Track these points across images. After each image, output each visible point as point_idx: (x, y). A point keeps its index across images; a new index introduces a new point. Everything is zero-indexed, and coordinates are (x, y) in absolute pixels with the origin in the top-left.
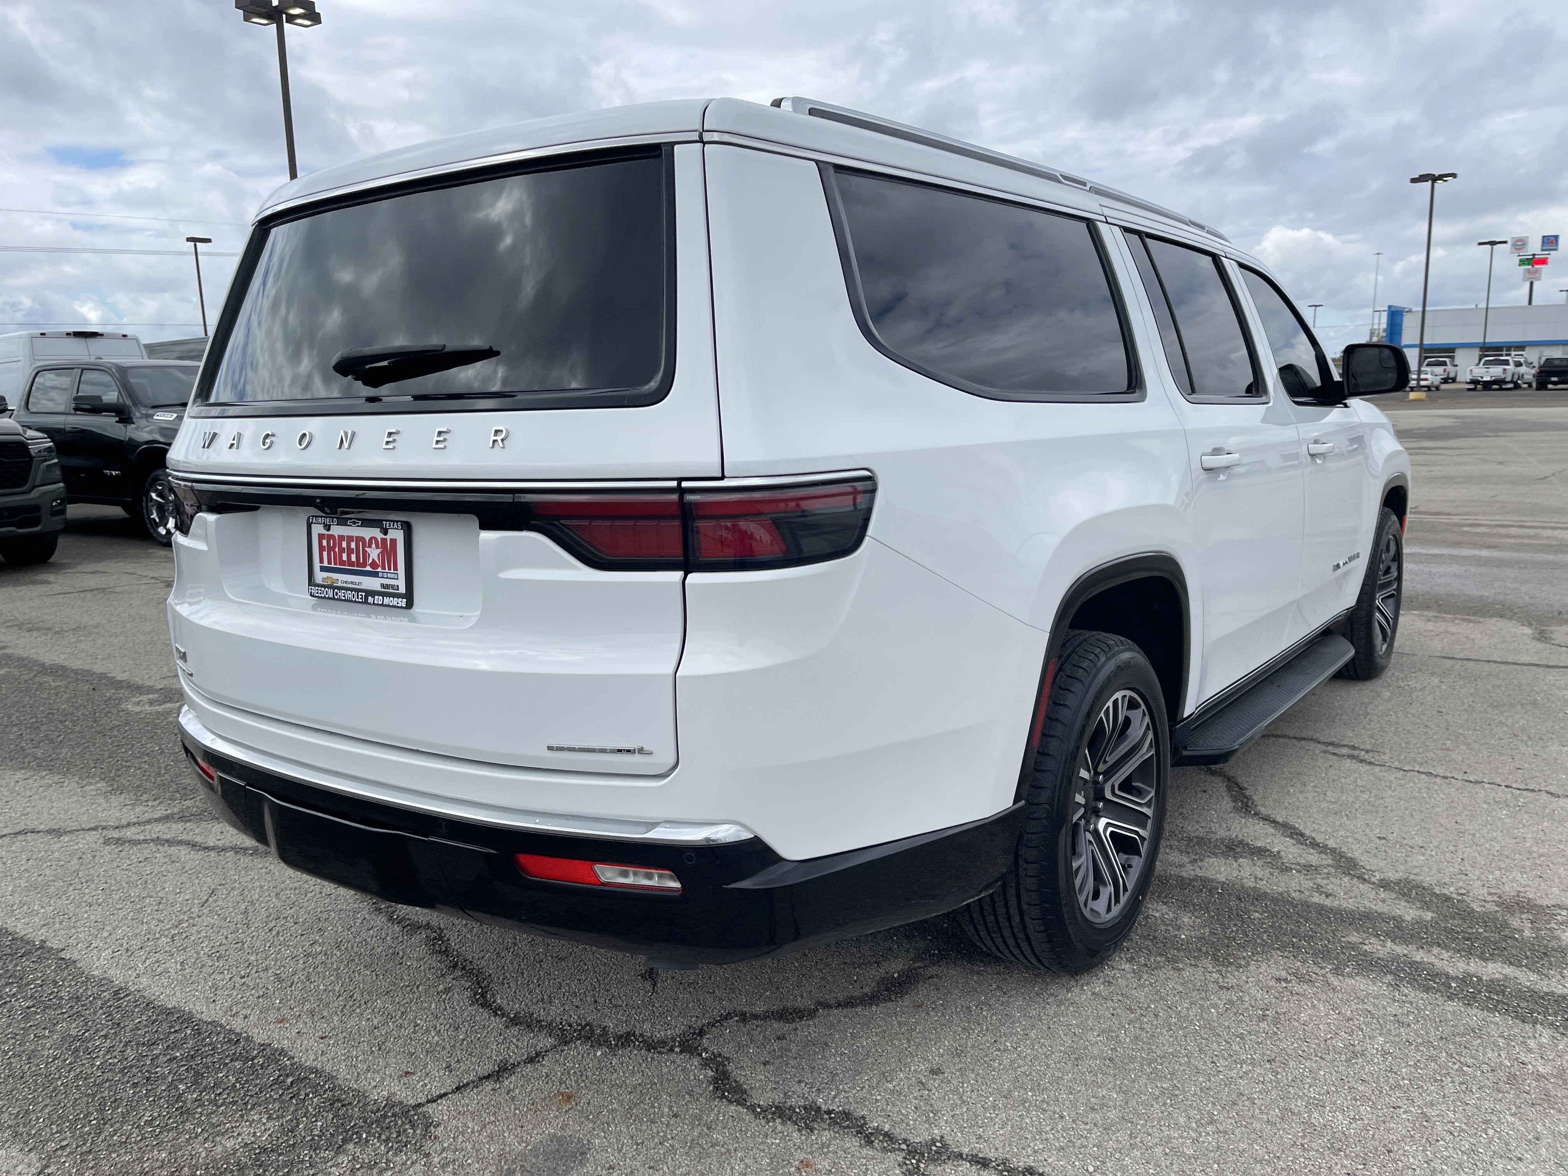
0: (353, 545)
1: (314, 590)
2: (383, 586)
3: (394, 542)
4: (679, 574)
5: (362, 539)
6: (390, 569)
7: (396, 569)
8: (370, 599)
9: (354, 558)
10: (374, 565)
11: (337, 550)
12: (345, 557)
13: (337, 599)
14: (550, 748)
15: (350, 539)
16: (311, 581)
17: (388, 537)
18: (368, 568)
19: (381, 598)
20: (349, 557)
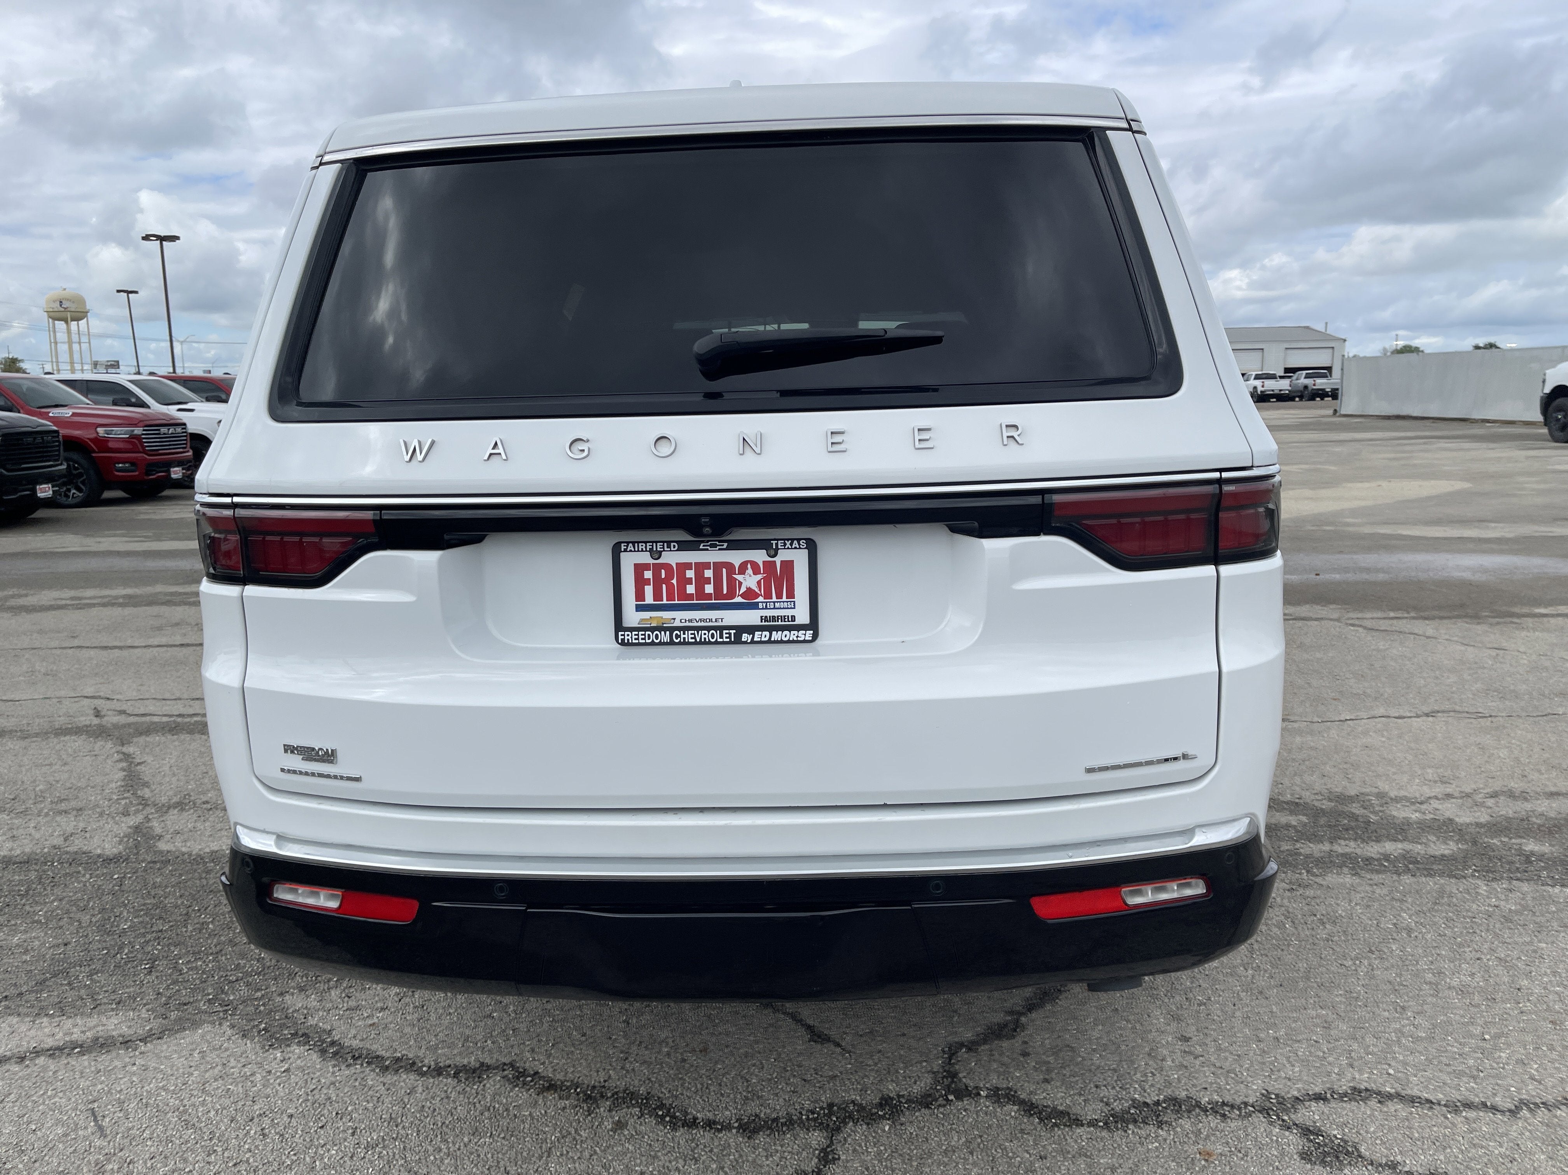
0: (709, 573)
1: (628, 636)
2: (765, 619)
3: (788, 566)
4: (1209, 570)
5: (729, 566)
6: (779, 596)
7: (791, 594)
8: (745, 637)
9: (709, 589)
10: (750, 594)
11: (674, 581)
12: (691, 589)
13: (680, 643)
14: (1090, 771)
15: (700, 567)
16: (619, 626)
17: (778, 560)
18: (739, 599)
19: (767, 633)
20: (700, 589)
